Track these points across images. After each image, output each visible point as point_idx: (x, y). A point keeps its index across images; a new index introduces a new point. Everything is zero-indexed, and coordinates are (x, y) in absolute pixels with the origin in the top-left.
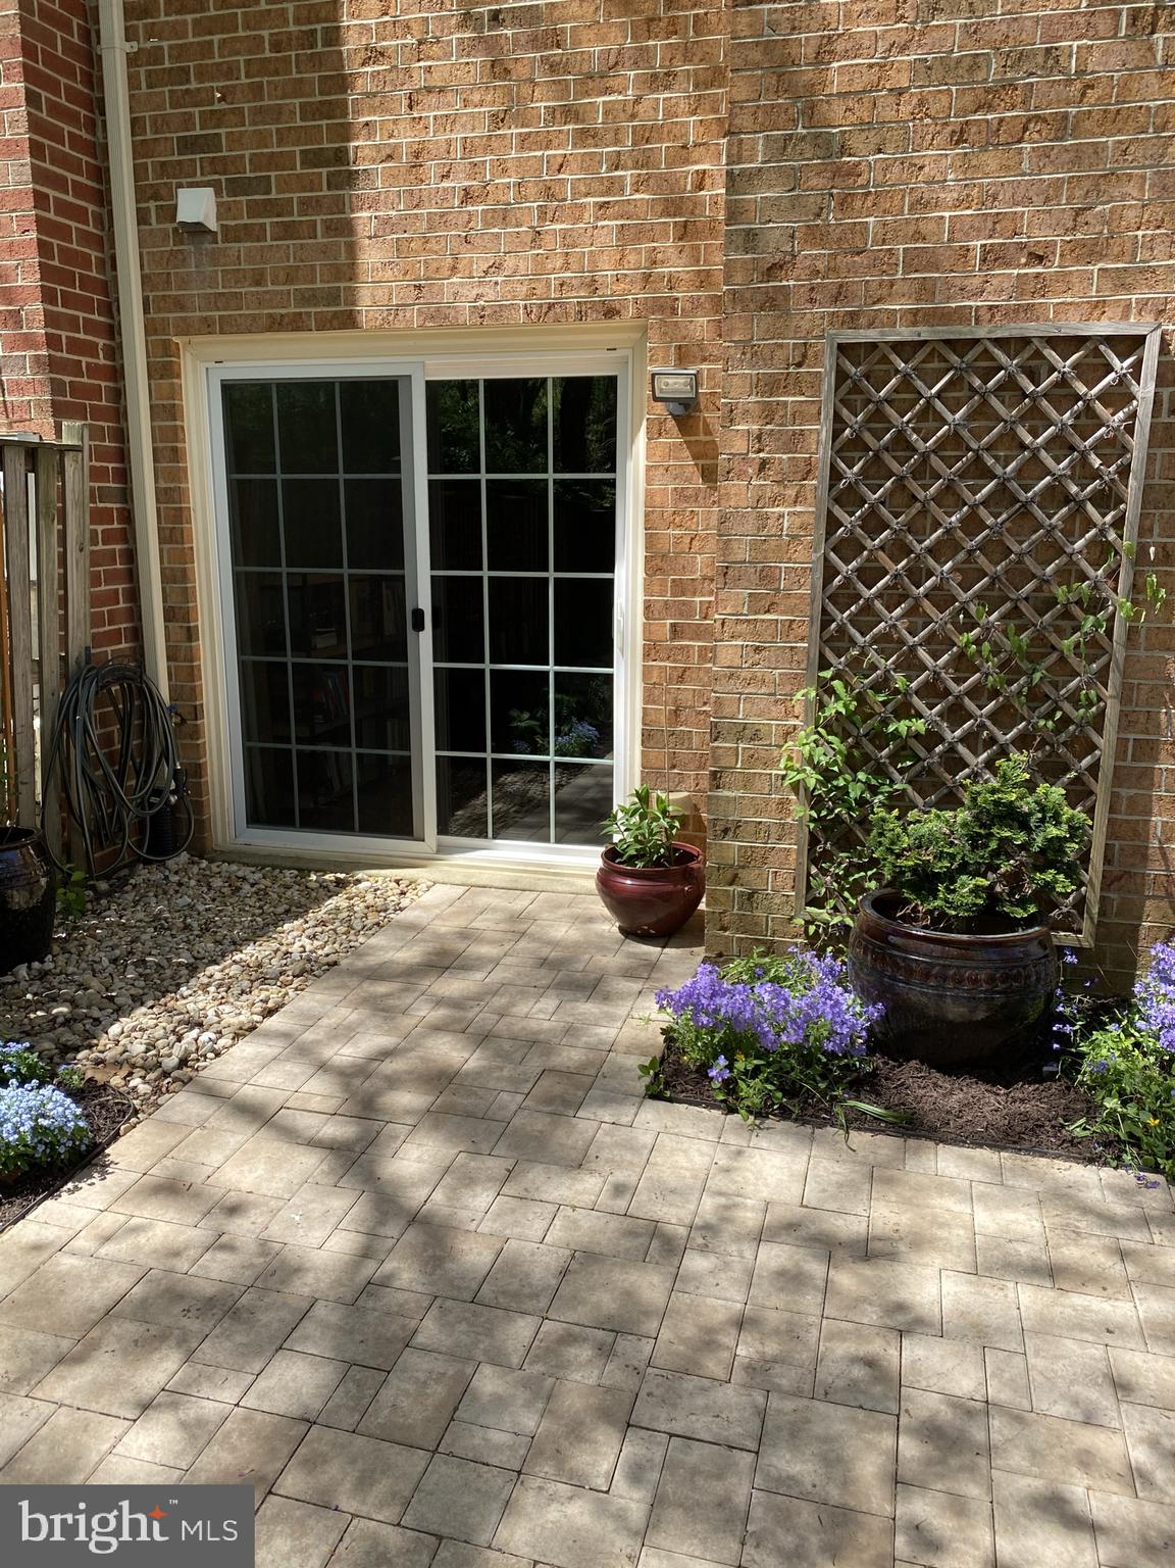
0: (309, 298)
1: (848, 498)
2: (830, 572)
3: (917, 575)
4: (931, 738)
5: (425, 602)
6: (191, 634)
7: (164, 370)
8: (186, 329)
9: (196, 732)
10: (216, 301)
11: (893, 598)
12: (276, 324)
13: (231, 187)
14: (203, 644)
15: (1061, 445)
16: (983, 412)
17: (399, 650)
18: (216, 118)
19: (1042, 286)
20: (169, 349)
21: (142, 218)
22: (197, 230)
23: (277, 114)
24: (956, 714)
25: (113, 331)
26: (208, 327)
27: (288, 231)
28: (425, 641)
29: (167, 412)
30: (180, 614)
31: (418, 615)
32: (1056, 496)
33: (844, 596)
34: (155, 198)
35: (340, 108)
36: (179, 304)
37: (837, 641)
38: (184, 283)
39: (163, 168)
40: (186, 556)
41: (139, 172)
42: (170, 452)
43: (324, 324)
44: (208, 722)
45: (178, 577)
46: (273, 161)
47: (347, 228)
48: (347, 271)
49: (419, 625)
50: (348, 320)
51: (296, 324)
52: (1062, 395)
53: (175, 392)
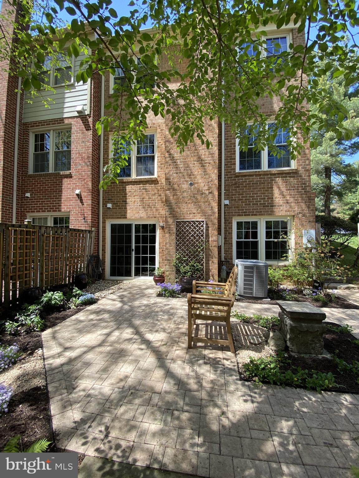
0: (122, 215)
1: (178, 236)
2: (176, 243)
3: (185, 243)
4: (187, 260)
5: (134, 248)
6: (105, 252)
7: (104, 222)
8: (107, 218)
9: (105, 264)
10: (111, 215)
11: (183, 245)
12: (118, 218)
13: (113, 204)
14: (106, 254)
15: (197, 231)
16: (190, 228)
17: (131, 254)
18: (113, 197)
19: (195, 216)
20: (105, 220)
21: (103, 206)
22: (109, 208)
23: (119, 197)
24: (190, 257)
25: (98, 218)
26: (110, 218)
27: (120, 208)
28: (134, 252)
29: (104, 227)
30: (104, 250)
31: (133, 249)
32: (197, 235)
33: (178, 246)
34: (105, 205)
35: (126, 197)
36: (107, 216)
37: (178, 250)
38: (107, 213)
39: (106, 202)
40: (105, 243)
41: (103, 202)
42: (104, 231)
43: (123, 218)
44: (106, 263)
45: (104, 246)
46: (118, 201)
47: (126, 208)
48: (126, 213)
49: (133, 251)
50: (126, 218)
51: (120, 218)
52: (197, 226)
53: (105, 225)
